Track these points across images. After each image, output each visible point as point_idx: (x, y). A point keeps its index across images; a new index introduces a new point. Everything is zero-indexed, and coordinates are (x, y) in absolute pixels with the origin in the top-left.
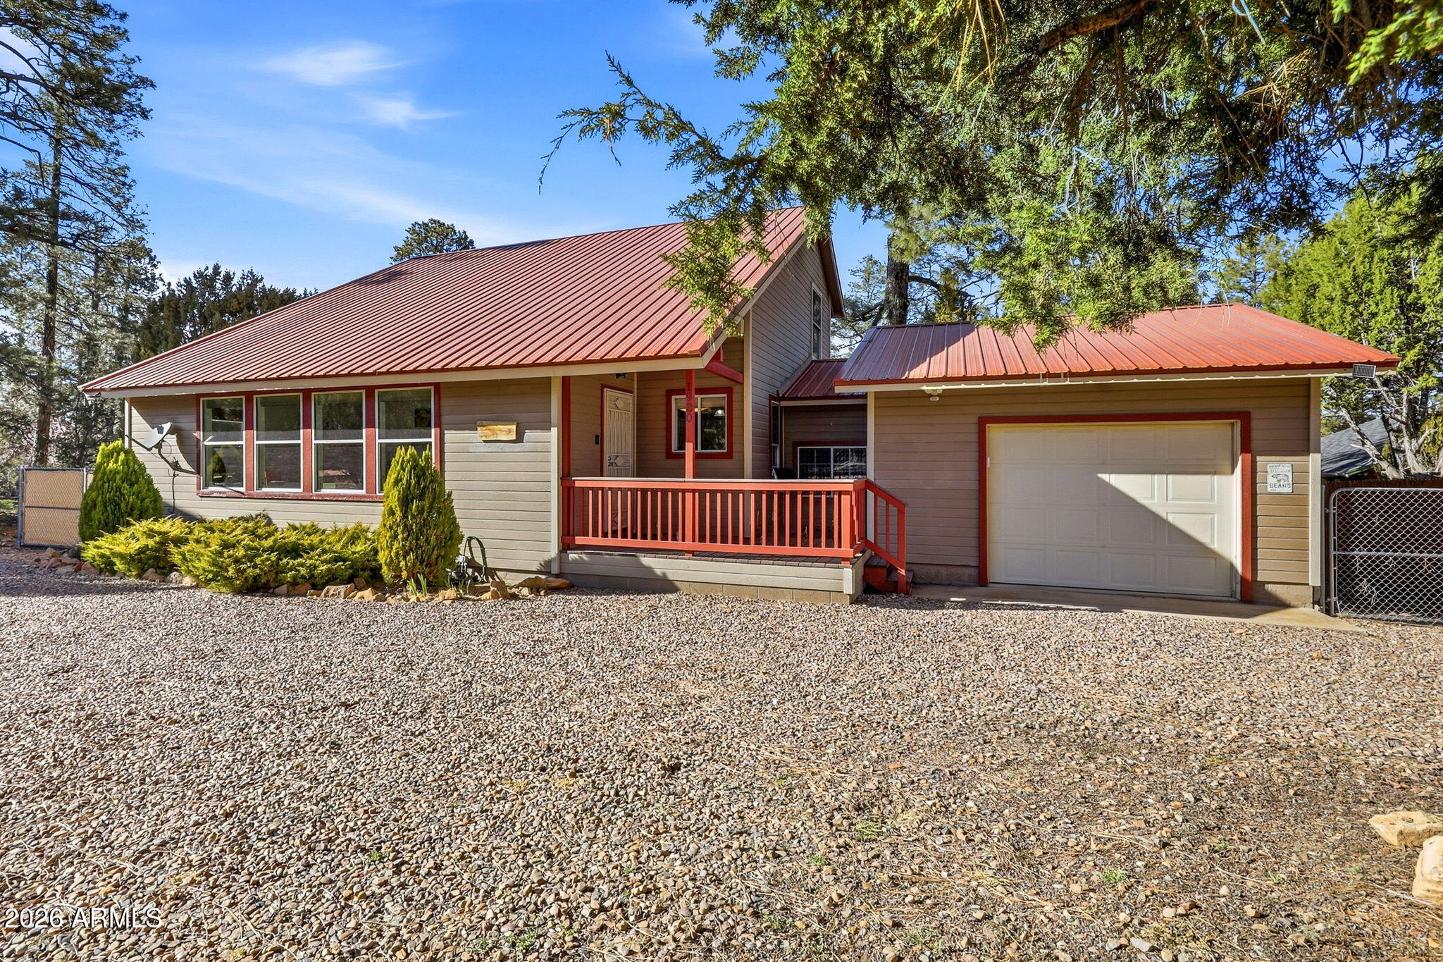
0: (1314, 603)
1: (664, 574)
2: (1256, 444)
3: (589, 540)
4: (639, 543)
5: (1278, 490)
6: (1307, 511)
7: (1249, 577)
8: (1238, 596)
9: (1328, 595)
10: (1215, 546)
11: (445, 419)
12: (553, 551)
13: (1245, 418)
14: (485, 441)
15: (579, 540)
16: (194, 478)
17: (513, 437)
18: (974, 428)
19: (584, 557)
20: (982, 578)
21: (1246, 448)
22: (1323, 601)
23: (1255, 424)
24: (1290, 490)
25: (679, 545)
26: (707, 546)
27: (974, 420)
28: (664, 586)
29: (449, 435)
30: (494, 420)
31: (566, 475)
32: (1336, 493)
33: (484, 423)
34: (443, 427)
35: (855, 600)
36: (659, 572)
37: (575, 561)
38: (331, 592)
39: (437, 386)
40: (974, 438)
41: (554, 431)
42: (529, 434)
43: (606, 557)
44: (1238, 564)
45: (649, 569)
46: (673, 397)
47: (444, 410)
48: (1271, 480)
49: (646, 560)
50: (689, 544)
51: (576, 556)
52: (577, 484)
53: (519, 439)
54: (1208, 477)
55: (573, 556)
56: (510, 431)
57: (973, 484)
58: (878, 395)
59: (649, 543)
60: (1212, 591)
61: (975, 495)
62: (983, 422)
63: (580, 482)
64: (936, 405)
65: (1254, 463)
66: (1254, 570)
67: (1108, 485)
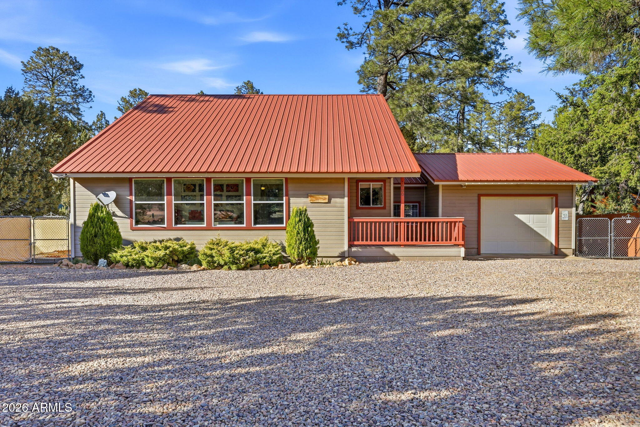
0: (573, 254)
1: (394, 254)
2: (559, 205)
3: (360, 242)
4: (382, 243)
5: (565, 219)
6: (572, 225)
7: (557, 246)
8: (554, 253)
9: (576, 252)
10: (547, 238)
11: (290, 193)
12: (346, 248)
13: (556, 196)
14: (311, 203)
15: (356, 243)
16: (128, 221)
17: (327, 201)
18: (476, 198)
19: (360, 250)
20: (479, 253)
21: (557, 206)
22: (575, 253)
23: (559, 198)
24: (567, 219)
25: (398, 243)
26: (410, 242)
27: (477, 195)
28: (395, 259)
29: (292, 200)
30: (316, 194)
31: (350, 217)
32: (578, 220)
33: (312, 195)
34: (289, 196)
35: (464, 259)
36: (391, 253)
37: (355, 251)
38: (283, 267)
39: (286, 179)
40: (476, 201)
41: (346, 199)
42: (333, 200)
43: (369, 249)
44: (554, 243)
45: (388, 253)
46: (360, 183)
47: (289, 189)
48: (563, 216)
49: (387, 249)
50: (402, 242)
51: (356, 249)
52: (355, 220)
53: (329, 202)
54: (545, 215)
55: (354, 249)
56: (325, 199)
57: (476, 219)
58: (443, 186)
59: (386, 243)
60: (546, 253)
61: (476, 222)
62: (479, 196)
63: (356, 219)
64: (464, 189)
65: (559, 210)
66: (558, 245)
67: (517, 218)
